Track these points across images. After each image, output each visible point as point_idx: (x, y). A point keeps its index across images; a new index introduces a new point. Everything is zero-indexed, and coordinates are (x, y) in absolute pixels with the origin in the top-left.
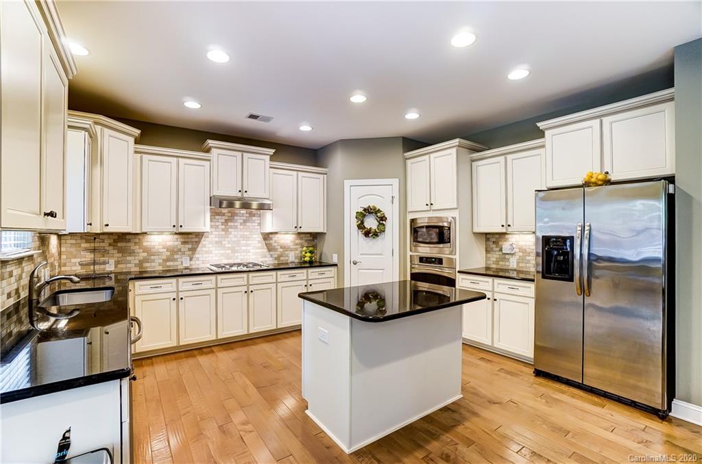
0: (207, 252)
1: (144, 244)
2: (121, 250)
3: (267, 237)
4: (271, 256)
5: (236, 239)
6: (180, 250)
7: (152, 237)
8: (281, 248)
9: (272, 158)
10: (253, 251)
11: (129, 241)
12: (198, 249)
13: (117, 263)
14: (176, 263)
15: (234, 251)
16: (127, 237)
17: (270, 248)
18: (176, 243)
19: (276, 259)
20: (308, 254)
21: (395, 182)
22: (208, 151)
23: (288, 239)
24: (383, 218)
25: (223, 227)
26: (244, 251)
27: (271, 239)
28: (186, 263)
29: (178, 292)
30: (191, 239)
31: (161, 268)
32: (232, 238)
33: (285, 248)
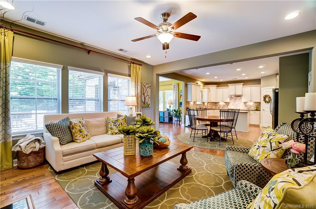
0: (231, 106)
1: (219, 104)
2: (215, 105)
3: (245, 103)
9: (243, 85)
12: (229, 105)
15: (236, 106)
16: (217, 103)
17: (246, 106)
18: (224, 104)
19: (247, 108)
20: (256, 108)
22: (228, 86)
23: (251, 104)
24: (270, 98)
25: (234, 101)
26: (239, 106)
28: (226, 108)
30: (228, 103)
32: (236, 103)
33: (250, 106)
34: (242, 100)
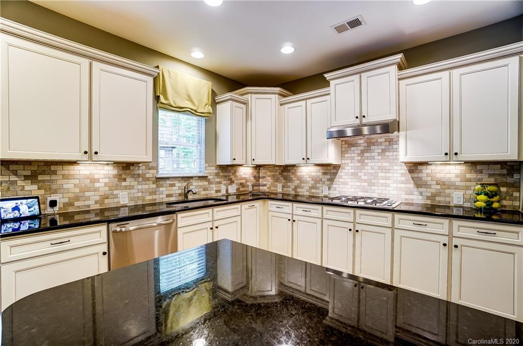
0: (344, 183)
1: (298, 174)
2: (285, 178)
3: (415, 167)
4: (421, 194)
5: (373, 171)
6: (321, 180)
7: (302, 168)
8: (438, 184)
10: (395, 185)
11: (289, 171)
12: (336, 180)
13: (283, 187)
14: (318, 191)
15: (371, 184)
16: (289, 168)
17: (419, 184)
18: (318, 174)
19: (428, 198)
20: (484, 198)
23: (453, 172)
25: (359, 158)
26: (382, 185)
27: (421, 171)
28: (326, 193)
29: (292, 214)
30: (331, 171)
31: (307, 194)
32: (368, 169)
33: (446, 185)
34: (396, 150)
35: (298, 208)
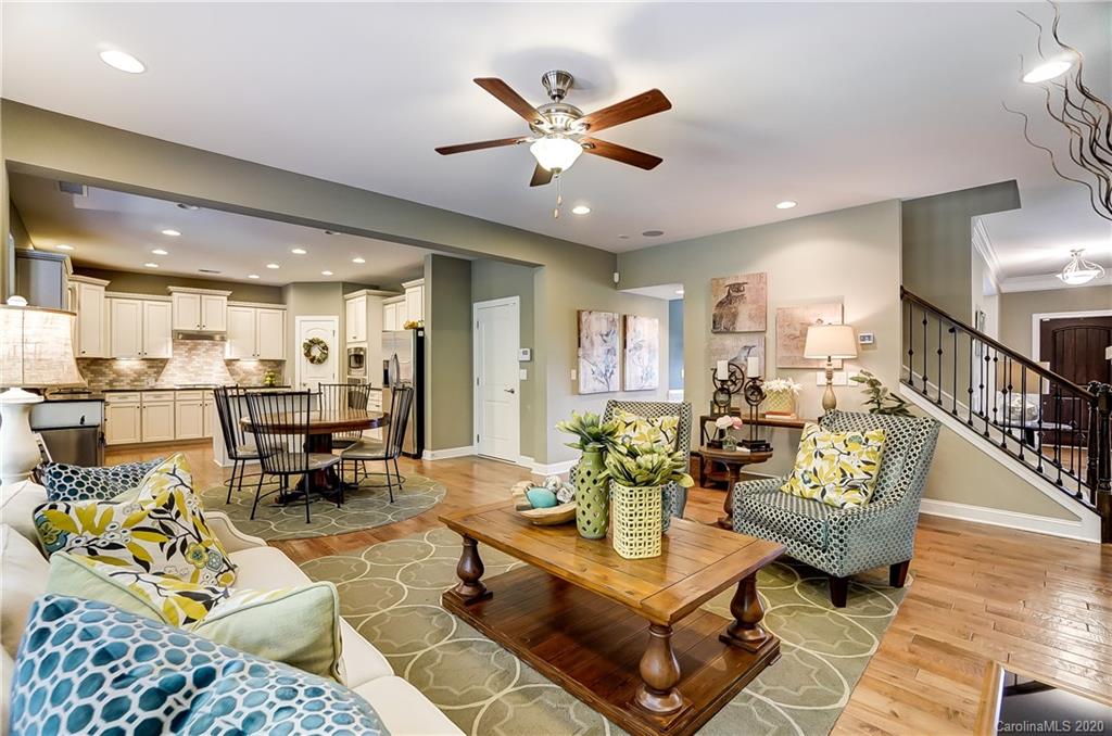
0: (172, 375)
1: (115, 367)
3: (229, 363)
4: (234, 379)
5: (199, 365)
6: (146, 373)
7: (121, 362)
8: (244, 373)
9: (229, 298)
10: (216, 375)
11: (101, 365)
12: (163, 372)
14: (142, 383)
15: (197, 374)
16: (100, 361)
17: (233, 373)
18: (143, 367)
19: (238, 382)
20: (269, 378)
21: (336, 319)
22: (170, 294)
23: (250, 365)
24: (325, 348)
25: (187, 354)
26: (206, 375)
27: (234, 365)
28: (152, 384)
29: (141, 402)
30: (158, 365)
31: (128, 387)
32: (194, 363)
33: (248, 373)
34: (217, 350)
35: (147, 397)
